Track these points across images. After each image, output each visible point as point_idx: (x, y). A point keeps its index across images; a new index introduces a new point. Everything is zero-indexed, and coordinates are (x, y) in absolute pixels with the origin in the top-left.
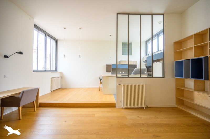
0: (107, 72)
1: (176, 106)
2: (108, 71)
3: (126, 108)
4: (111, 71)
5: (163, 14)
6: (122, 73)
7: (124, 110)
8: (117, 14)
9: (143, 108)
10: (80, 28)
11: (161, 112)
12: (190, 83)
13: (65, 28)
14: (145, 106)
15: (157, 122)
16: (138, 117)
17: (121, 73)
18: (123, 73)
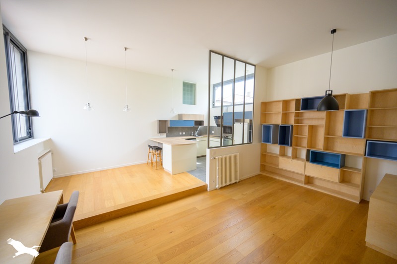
0: (159, 134)
1: (260, 173)
2: (161, 131)
3: (221, 188)
4: (165, 132)
5: (255, 66)
6: (182, 133)
7: (220, 192)
8: (211, 51)
9: (236, 183)
10: (126, 49)
11: (254, 183)
12: (275, 149)
13: (86, 39)
14: (238, 181)
15: (262, 195)
16: (243, 194)
17: (180, 133)
18: (184, 133)
